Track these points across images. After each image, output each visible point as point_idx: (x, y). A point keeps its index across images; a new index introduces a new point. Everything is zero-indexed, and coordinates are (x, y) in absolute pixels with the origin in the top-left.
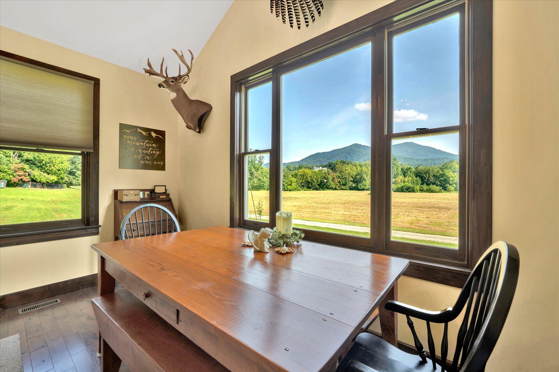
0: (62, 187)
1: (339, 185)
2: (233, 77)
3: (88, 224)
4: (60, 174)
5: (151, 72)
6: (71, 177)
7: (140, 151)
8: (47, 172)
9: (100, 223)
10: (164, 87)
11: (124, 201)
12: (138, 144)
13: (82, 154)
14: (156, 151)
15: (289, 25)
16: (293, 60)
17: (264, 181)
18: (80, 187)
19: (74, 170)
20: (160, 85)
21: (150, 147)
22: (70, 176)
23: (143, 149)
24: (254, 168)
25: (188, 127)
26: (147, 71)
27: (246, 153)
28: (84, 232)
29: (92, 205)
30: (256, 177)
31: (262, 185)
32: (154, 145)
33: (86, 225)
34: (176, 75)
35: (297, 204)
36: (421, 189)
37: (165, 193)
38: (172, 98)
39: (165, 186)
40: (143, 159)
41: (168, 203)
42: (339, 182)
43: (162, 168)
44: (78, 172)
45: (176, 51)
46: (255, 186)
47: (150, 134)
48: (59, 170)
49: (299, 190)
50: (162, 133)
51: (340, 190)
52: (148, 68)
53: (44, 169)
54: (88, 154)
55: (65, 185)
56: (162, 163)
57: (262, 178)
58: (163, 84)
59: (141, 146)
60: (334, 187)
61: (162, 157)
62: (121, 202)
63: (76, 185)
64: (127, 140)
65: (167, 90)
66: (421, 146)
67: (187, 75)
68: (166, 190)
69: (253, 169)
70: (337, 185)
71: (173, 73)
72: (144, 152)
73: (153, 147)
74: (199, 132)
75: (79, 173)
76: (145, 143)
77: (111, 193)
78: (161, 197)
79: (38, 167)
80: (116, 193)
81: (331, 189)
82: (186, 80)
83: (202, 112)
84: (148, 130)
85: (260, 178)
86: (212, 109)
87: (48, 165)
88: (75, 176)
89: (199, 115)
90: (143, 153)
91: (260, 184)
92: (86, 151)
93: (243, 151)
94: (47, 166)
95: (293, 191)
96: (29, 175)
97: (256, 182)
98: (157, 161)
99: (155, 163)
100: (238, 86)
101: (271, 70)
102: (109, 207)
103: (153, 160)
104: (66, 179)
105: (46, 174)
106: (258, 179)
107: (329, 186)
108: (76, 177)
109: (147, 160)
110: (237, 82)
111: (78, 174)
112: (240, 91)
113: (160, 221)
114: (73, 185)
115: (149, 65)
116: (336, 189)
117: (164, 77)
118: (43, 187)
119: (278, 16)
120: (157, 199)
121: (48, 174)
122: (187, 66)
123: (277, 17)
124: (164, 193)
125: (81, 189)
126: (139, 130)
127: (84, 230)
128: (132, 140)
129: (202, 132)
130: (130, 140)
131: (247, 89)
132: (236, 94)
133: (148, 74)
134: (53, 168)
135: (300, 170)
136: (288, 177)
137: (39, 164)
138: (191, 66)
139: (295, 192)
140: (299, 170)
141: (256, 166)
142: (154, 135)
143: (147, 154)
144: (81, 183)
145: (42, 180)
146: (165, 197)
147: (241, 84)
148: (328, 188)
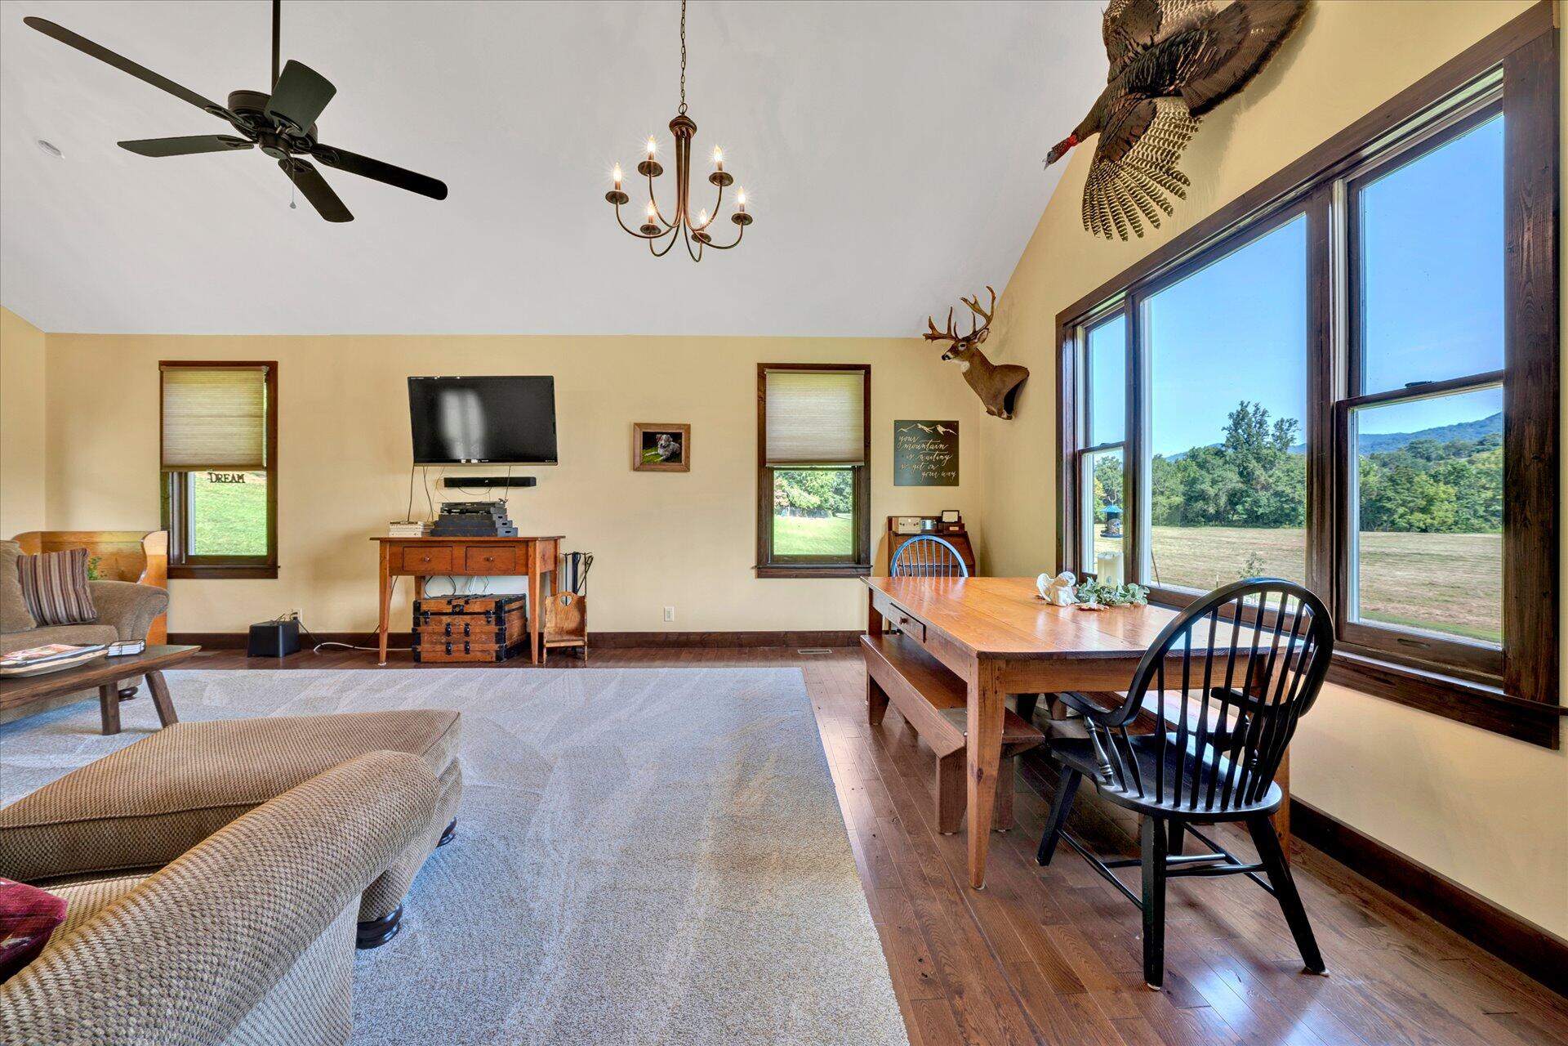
0: (826, 515)
2: (1059, 317)
3: (859, 562)
4: (823, 493)
5: (933, 337)
6: (838, 497)
7: (922, 457)
8: (808, 491)
9: (872, 562)
10: (949, 359)
11: (900, 532)
12: (918, 447)
13: (853, 469)
14: (944, 455)
15: (1120, 238)
16: (1156, 274)
17: (1297, 497)
18: (849, 516)
19: (842, 486)
20: (944, 358)
21: (935, 450)
22: (835, 496)
23: (925, 455)
24: (1258, 459)
25: (990, 412)
26: (928, 337)
27: (1088, 450)
28: (854, 572)
29: (863, 538)
30: (1266, 487)
31: (1287, 511)
32: (941, 446)
33: (857, 563)
34: (968, 332)
35: (1441, 577)
37: (959, 523)
38: (964, 371)
39: (958, 511)
40: (925, 469)
41: (961, 540)
43: (954, 482)
44: (847, 488)
45: (965, 300)
46: (1262, 514)
47: (935, 430)
48: (822, 487)
50: (953, 426)
52: (930, 332)
53: (804, 485)
54: (859, 468)
55: (830, 512)
56: (953, 474)
57: (1288, 490)
58: (949, 354)
59: (922, 449)
61: (954, 465)
62: (897, 535)
63: (845, 512)
64: (904, 443)
65: (956, 361)
67: (985, 328)
68: (960, 518)
69: (1253, 461)
71: (964, 332)
72: (928, 458)
73: (940, 450)
74: (1009, 418)
75: (848, 490)
76: (928, 446)
77: (885, 521)
78: (951, 529)
79: (797, 482)
80: (890, 520)
82: (984, 337)
83: (1010, 386)
84: (933, 424)
85: (1280, 488)
86: (1028, 376)
87: (809, 478)
88: (843, 496)
89: (1005, 391)
90: (926, 461)
91: (1282, 509)
92: (856, 465)
93: (1081, 446)
94: (807, 481)
95: (1437, 530)
96: (788, 496)
97: (1264, 501)
98: (946, 472)
99: (943, 474)
100: (1070, 331)
101: (1123, 295)
102: (882, 541)
103: (940, 470)
104: (831, 501)
105: (805, 494)
106: (1271, 491)
108: (845, 497)
109: (931, 470)
110: (1066, 324)
111: (848, 493)
112: (1074, 337)
113: (948, 566)
114: (841, 512)
115: (931, 326)
117: (952, 338)
118: (803, 515)
119: (1096, 232)
120: (945, 532)
121: (809, 493)
122: (985, 315)
123: (1095, 234)
124: (955, 522)
125: (851, 518)
126: (920, 426)
127: (854, 570)
128: (911, 443)
129: (1016, 417)
130: (908, 443)
131: (1088, 330)
132: (1064, 346)
133: (930, 340)
134: (815, 483)
135: (1485, 455)
136: (1410, 482)
137: (799, 478)
138: (992, 312)
139: (1449, 536)
140: (1475, 456)
141: (1265, 452)
142: (941, 429)
143: (931, 462)
144: (851, 508)
145: (802, 503)
146: (957, 529)
147: (1075, 327)
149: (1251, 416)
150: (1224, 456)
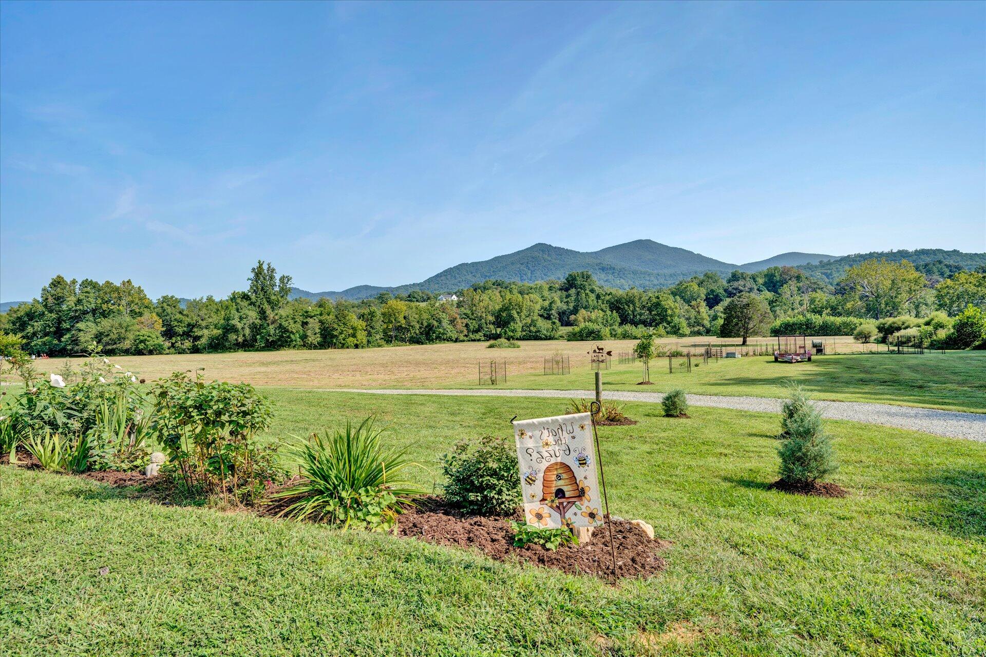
1: (465, 332)
24: (269, 302)
30: (273, 322)
31: (285, 339)
36: (614, 333)
42: (467, 325)
46: (271, 341)
49: (380, 346)
51: (469, 341)
60: (454, 336)
66: (667, 247)
69: (266, 304)
70: (462, 332)
81: (448, 341)
91: (283, 337)
97: (272, 332)
106: (277, 325)
107: (443, 334)
116: (456, 341)
141: (273, 297)
148: (441, 338)
149: (266, 271)
150: (250, 299)
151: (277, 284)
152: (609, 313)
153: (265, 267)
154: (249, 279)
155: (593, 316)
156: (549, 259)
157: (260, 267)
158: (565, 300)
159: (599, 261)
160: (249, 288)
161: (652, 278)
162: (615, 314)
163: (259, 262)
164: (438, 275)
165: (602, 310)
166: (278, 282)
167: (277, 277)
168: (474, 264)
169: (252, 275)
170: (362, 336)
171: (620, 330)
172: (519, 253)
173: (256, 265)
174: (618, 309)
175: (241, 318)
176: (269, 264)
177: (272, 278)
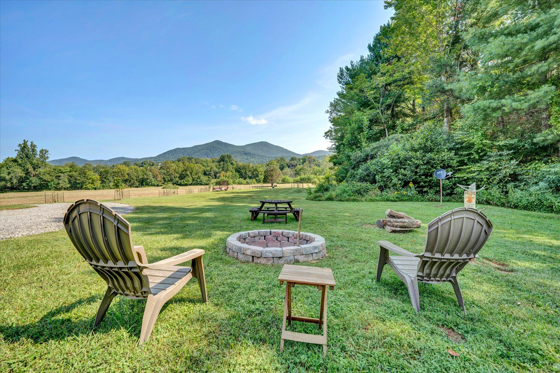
1: (163, 182)
30: (35, 175)
42: (164, 178)
46: (34, 186)
60: (156, 184)
70: (161, 181)
81: (152, 186)
97: (34, 181)
106: (37, 177)
107: (150, 182)
148: (147, 185)
149: (29, 146)
150: (18, 162)
151: (38, 154)
152: (234, 173)
153: (29, 144)
154: (16, 150)
155: (227, 175)
156: (221, 148)
157: (25, 142)
158: (218, 167)
159: (244, 150)
160: (16, 155)
161: (266, 159)
162: (237, 174)
163: (24, 141)
164: (164, 153)
165: (231, 172)
166: (38, 153)
167: (38, 150)
168: (183, 149)
169: (19, 148)
170: (98, 184)
171: (237, 181)
172: (206, 144)
173: (22, 142)
174: (239, 172)
175: (9, 173)
176: (32, 142)
177: (33, 150)
